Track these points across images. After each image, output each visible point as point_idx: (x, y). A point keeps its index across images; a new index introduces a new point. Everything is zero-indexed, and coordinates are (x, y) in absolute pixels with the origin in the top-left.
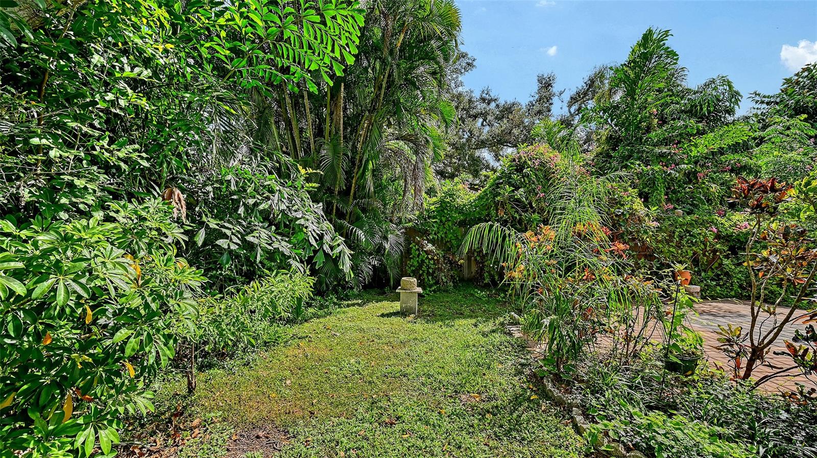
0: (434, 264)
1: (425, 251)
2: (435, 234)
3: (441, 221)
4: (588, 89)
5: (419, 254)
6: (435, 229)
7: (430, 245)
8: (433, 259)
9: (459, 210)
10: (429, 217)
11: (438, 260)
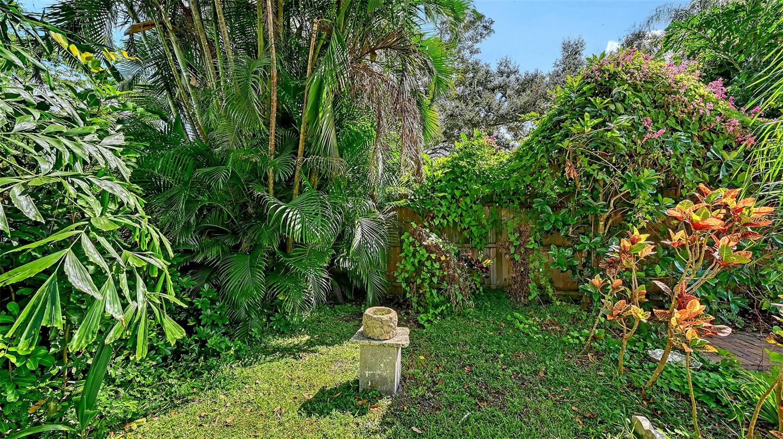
0: (441, 268)
1: (426, 247)
2: (444, 217)
3: (453, 197)
5: (415, 251)
6: (444, 209)
7: (433, 236)
8: (438, 259)
9: (483, 178)
10: (433, 190)
11: (448, 262)
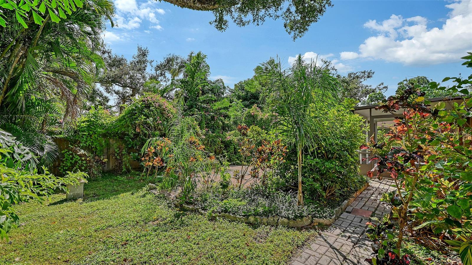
1: (78, 155)
3: (89, 134)
4: (166, 65)
5: (73, 157)
7: (82, 150)
8: (85, 160)
11: (89, 160)
